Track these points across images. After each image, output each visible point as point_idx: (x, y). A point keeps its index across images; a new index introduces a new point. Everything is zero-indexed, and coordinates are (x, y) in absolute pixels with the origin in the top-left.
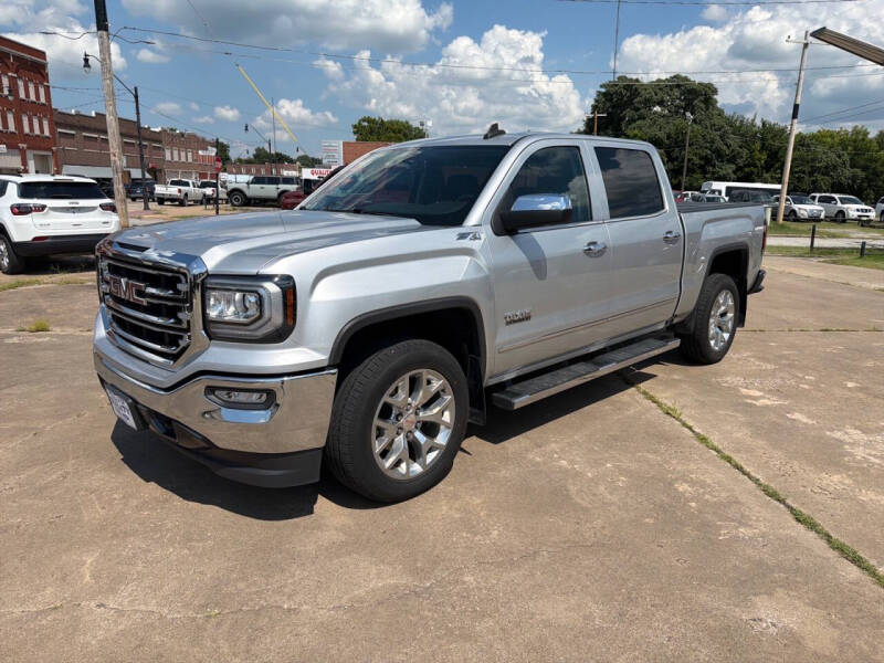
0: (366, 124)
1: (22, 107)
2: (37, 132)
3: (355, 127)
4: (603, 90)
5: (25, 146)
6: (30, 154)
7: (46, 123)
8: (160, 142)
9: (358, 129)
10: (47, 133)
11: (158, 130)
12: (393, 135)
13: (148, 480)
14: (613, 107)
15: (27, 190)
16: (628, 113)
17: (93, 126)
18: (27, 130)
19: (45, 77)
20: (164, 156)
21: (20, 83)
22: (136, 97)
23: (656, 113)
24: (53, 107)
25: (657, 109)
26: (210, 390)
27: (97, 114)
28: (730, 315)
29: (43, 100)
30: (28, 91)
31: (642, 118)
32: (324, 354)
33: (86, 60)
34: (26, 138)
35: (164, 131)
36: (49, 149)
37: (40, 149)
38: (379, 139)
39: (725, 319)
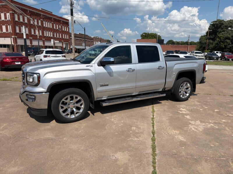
0: (144, 34)
1: (63, 32)
2: (66, 38)
3: (141, 35)
4: (212, 23)
5: (63, 41)
6: (64, 43)
7: (68, 36)
8: (93, 40)
9: (142, 36)
10: (68, 38)
11: (92, 37)
12: (151, 37)
13: (27, 113)
14: (215, 28)
15: (47, 52)
16: (220, 30)
17: (78, 36)
18: (64, 37)
19: (68, 25)
20: (94, 43)
21: (63, 27)
22: (85, 30)
23: (229, 30)
24: (70, 32)
25: (230, 28)
26: (27, 95)
27: (79, 33)
28: (189, 89)
29: (68, 31)
30: (64, 29)
31: (224, 31)
32: (45, 89)
33: (75, 22)
34: (63, 39)
35: (94, 37)
36: (68, 42)
37: (66, 42)
38: (147, 38)
39: (188, 90)
